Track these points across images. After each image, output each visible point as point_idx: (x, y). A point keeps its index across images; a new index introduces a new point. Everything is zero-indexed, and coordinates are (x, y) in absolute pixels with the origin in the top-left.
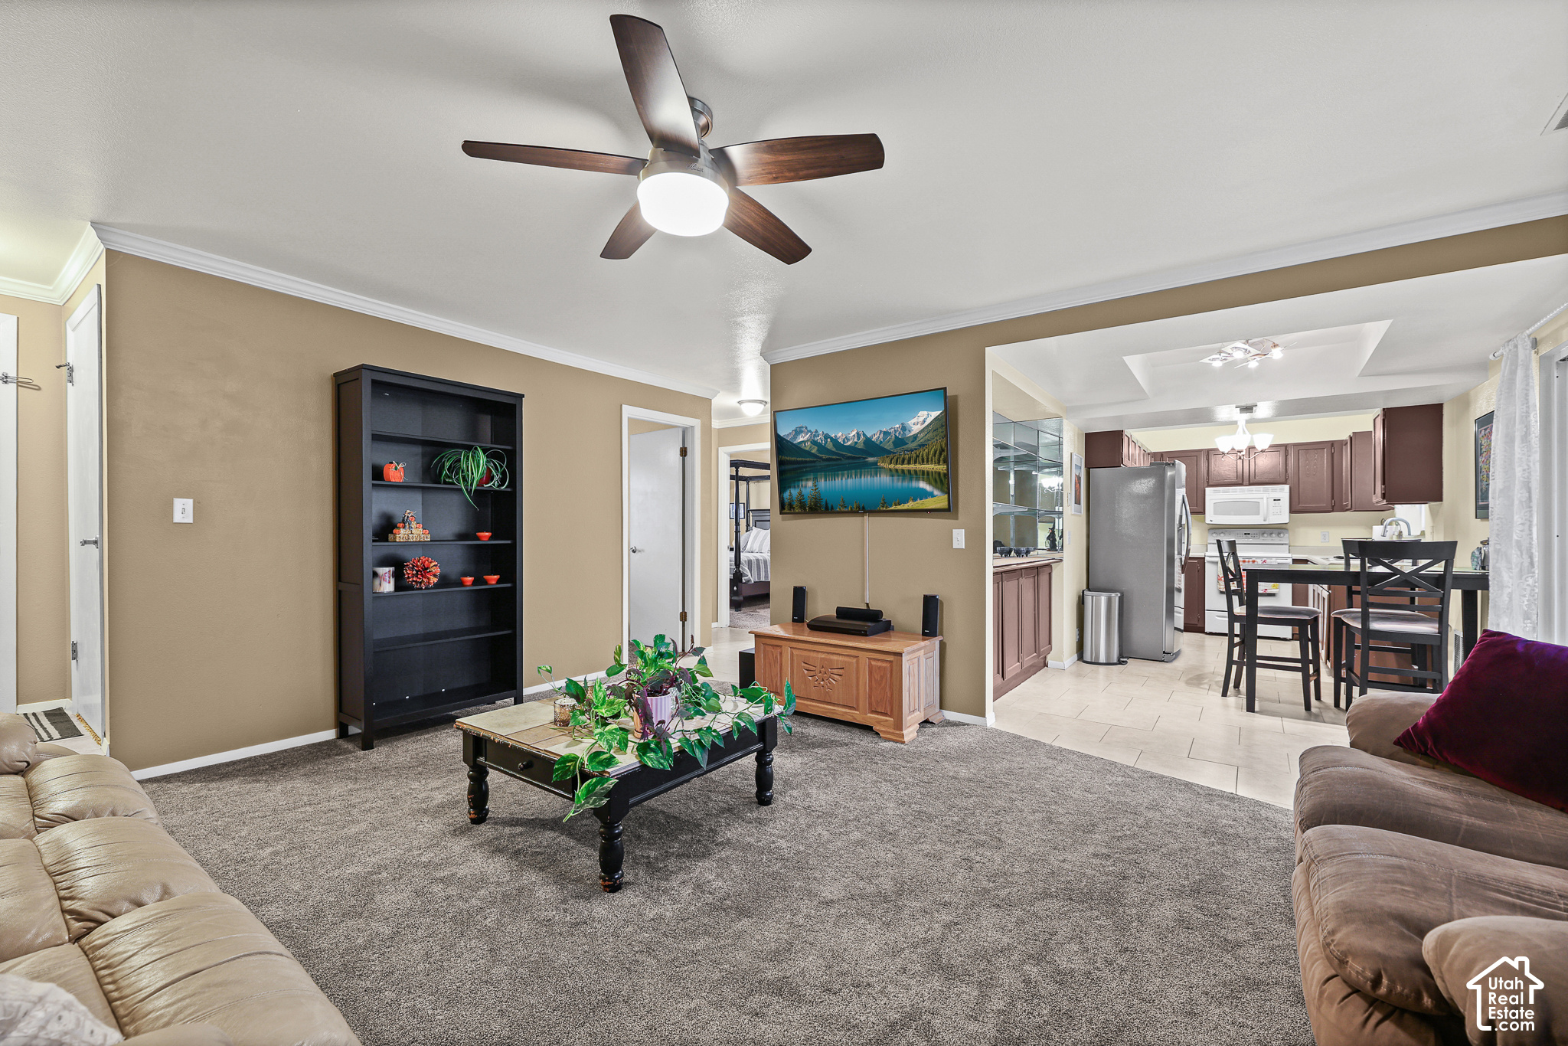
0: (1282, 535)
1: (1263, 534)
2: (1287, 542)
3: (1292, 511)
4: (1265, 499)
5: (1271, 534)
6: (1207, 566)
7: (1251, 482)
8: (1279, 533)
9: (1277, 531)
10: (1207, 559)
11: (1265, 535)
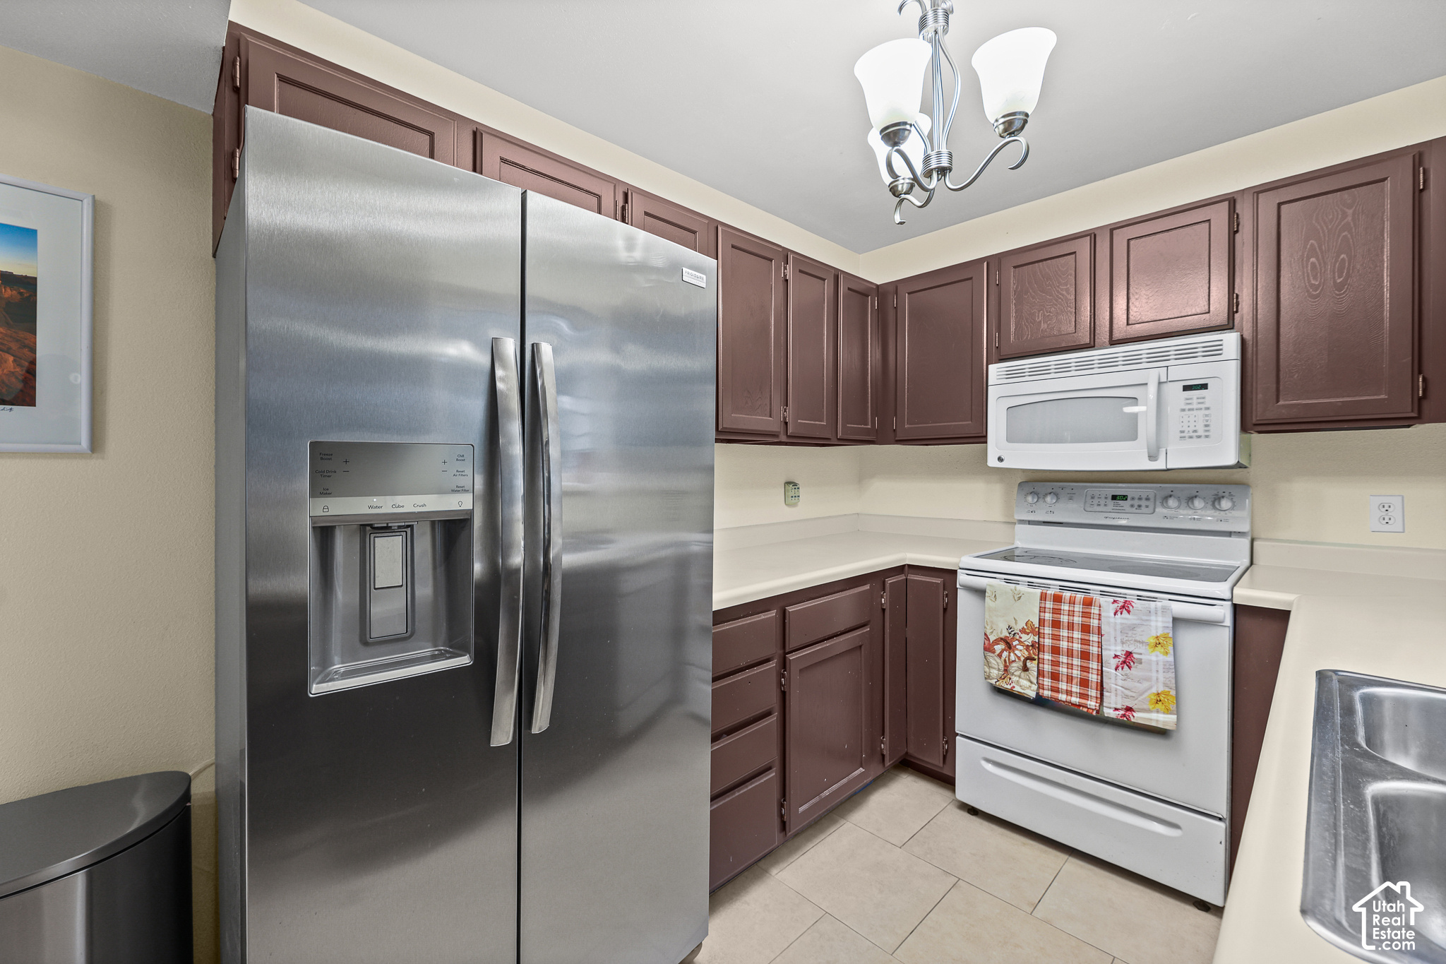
0: (1225, 504)
1: (1166, 498)
2: (1245, 527)
3: (1247, 424)
4: (1152, 389)
5: (1191, 499)
6: (963, 599)
7: (1117, 335)
8: (1218, 499)
9: (1210, 491)
10: (962, 578)
11: (1172, 502)
